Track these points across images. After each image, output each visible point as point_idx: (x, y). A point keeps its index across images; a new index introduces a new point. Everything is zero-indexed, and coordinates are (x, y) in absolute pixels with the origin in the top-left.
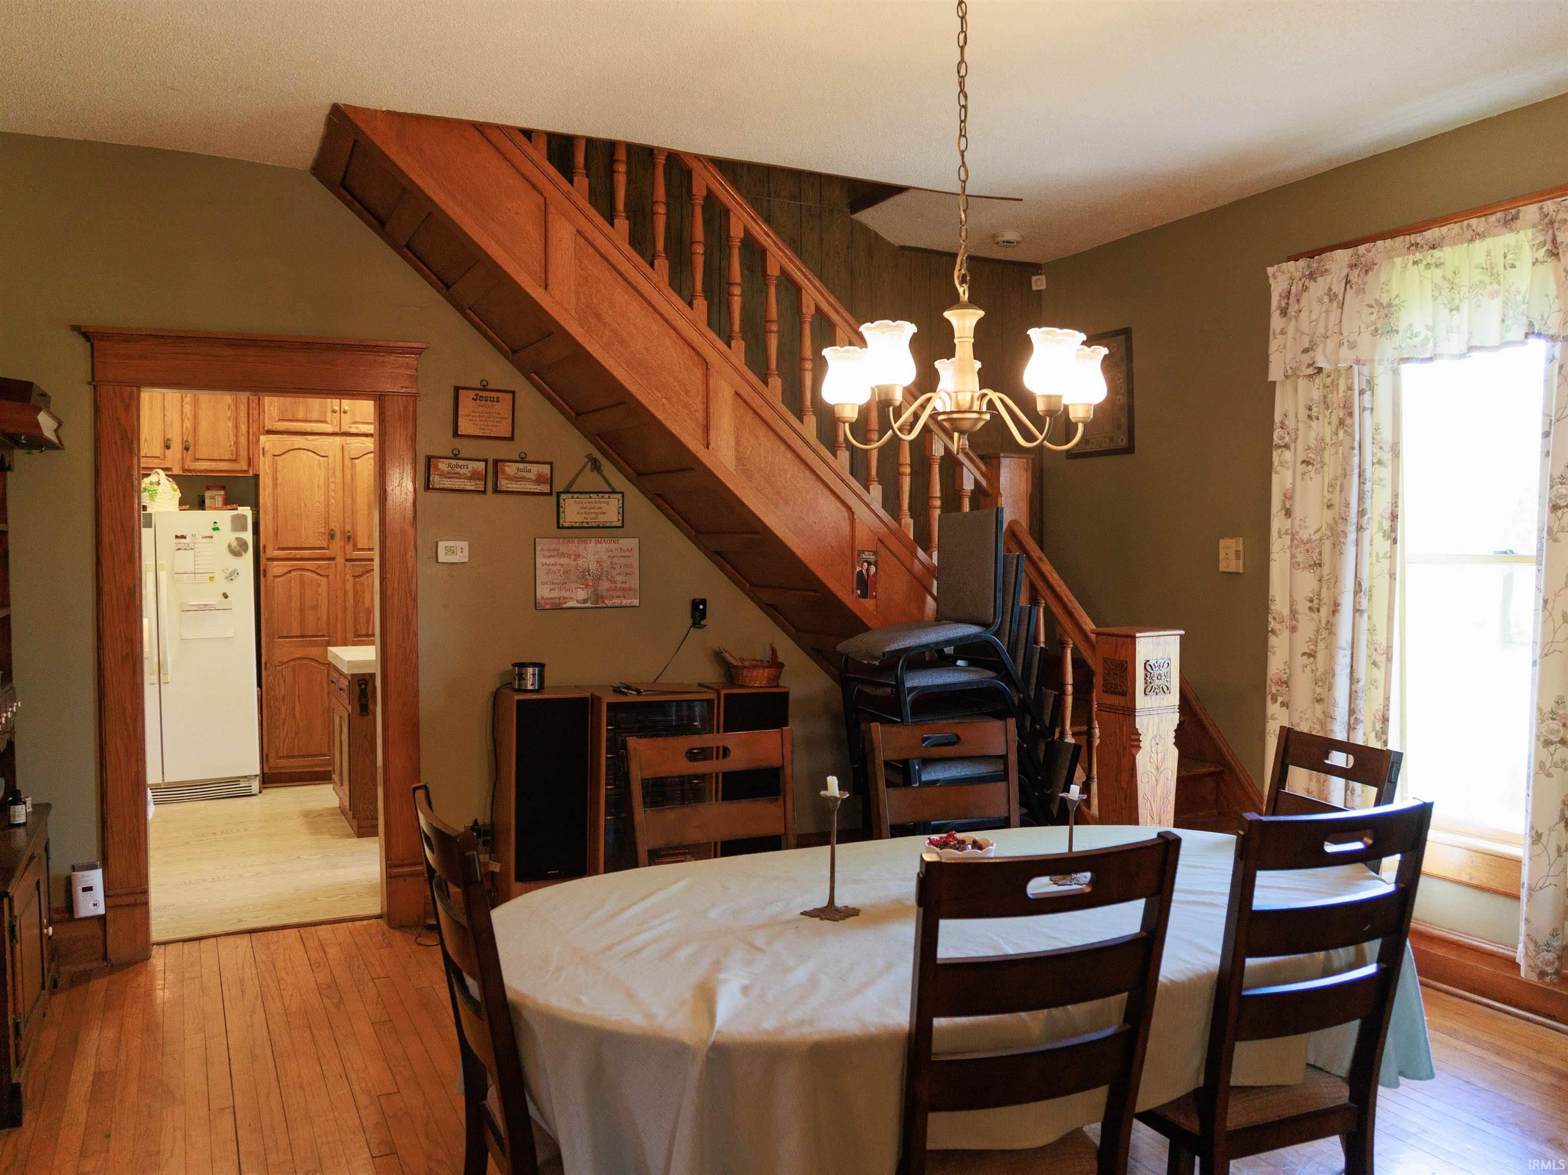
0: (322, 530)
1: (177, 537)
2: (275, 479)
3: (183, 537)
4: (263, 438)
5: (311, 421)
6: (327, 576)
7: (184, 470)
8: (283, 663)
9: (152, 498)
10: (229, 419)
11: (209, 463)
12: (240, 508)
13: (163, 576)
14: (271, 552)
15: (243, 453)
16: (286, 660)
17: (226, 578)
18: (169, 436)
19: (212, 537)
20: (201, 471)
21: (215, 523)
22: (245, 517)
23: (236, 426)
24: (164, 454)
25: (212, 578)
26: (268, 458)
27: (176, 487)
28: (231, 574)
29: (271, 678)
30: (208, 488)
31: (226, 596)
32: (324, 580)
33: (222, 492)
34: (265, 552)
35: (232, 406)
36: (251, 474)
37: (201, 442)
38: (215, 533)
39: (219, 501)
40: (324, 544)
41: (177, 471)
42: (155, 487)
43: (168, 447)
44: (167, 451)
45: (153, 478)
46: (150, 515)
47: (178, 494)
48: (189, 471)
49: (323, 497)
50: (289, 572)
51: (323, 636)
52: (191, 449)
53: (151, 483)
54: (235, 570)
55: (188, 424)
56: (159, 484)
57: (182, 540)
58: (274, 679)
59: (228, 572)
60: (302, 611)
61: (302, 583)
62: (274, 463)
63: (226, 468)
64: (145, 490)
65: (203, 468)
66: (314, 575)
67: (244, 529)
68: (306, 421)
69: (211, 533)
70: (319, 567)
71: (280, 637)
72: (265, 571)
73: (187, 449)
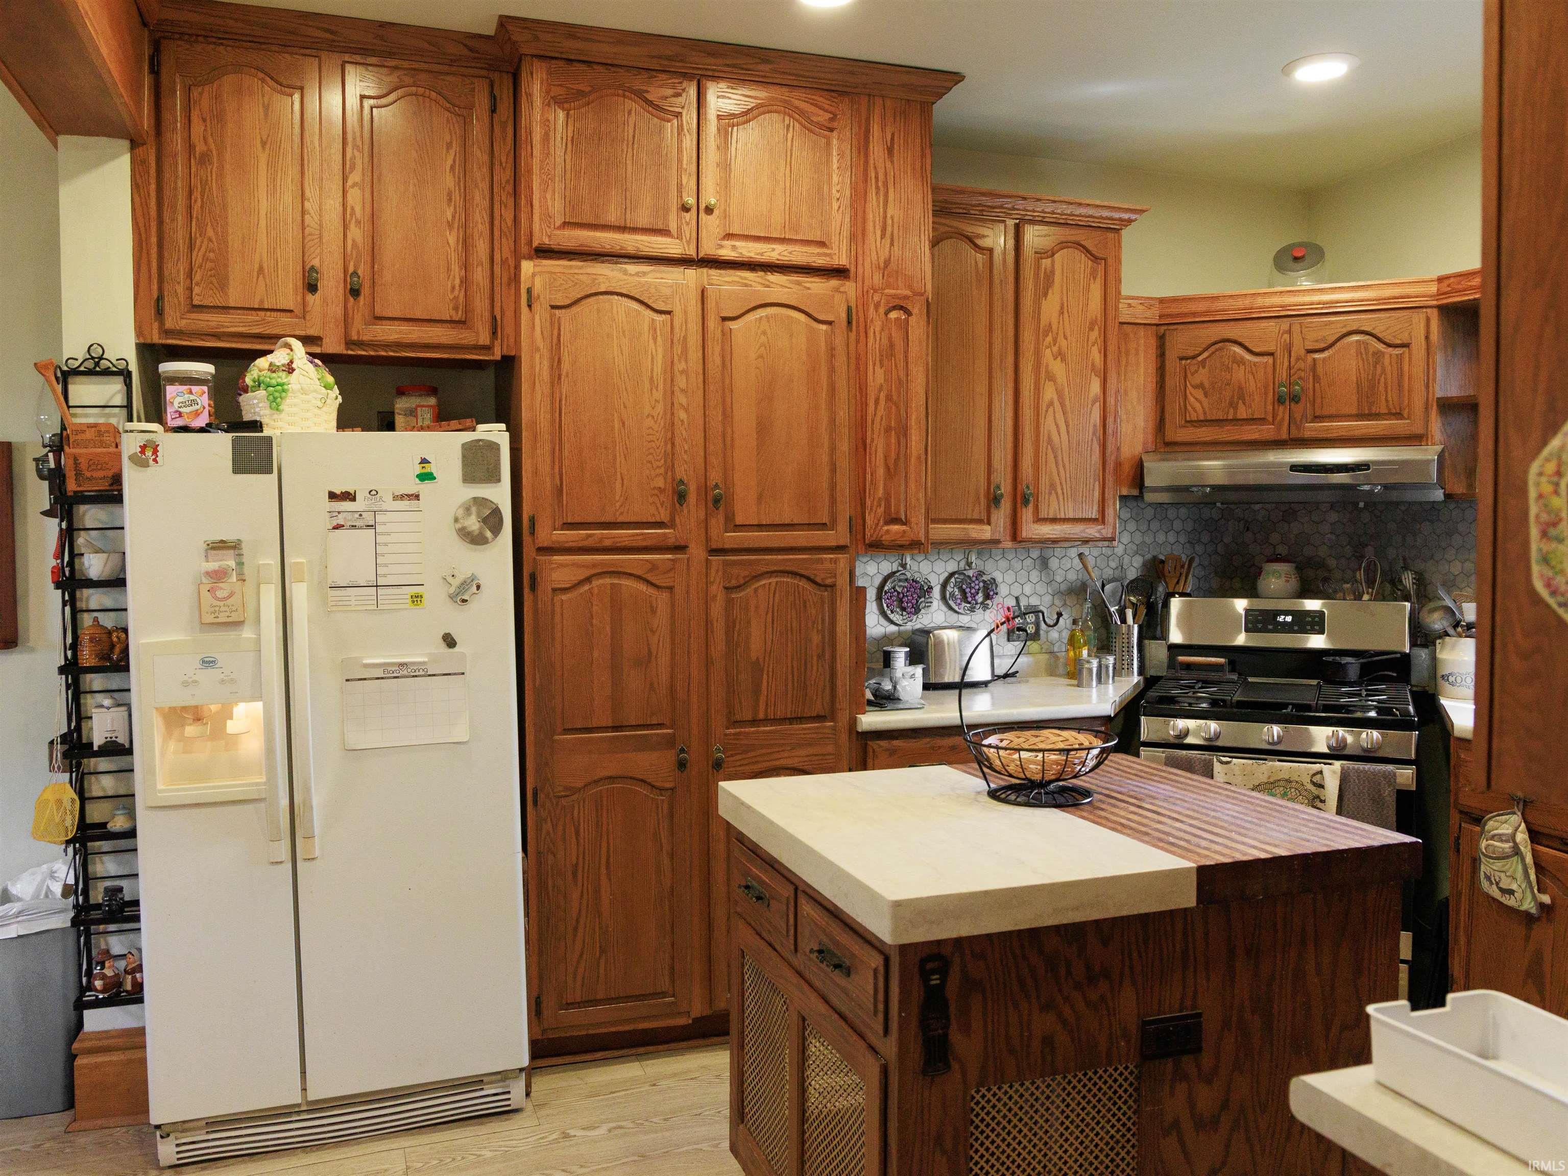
0: (660, 482)
1: (332, 496)
2: (556, 363)
3: (348, 496)
4: (527, 267)
5: (635, 230)
6: (671, 588)
7: (349, 343)
8: (573, 791)
9: (275, 403)
10: (450, 225)
11: (405, 328)
12: (481, 427)
13: (299, 593)
14: (548, 534)
15: (481, 305)
16: (580, 784)
17: (452, 597)
18: (316, 262)
19: (417, 497)
20: (387, 346)
21: (424, 461)
22: (494, 447)
23: (466, 244)
24: (304, 304)
25: (417, 599)
26: (541, 313)
27: (330, 379)
28: (464, 586)
29: (548, 826)
30: (401, 392)
31: (450, 641)
32: (665, 595)
33: (432, 401)
34: (533, 533)
35: (457, 197)
36: (497, 356)
37: (387, 276)
38: (424, 489)
39: (426, 416)
40: (664, 516)
41: (333, 345)
42: (282, 377)
43: (312, 288)
44: (310, 298)
45: (279, 357)
46: (269, 440)
47: (334, 398)
48: (360, 344)
49: (660, 408)
50: (588, 580)
51: (660, 726)
52: (366, 291)
53: (273, 368)
54: (473, 578)
55: (356, 233)
56: (290, 369)
57: (346, 505)
58: (554, 826)
59: (456, 582)
60: (615, 669)
61: (616, 606)
62: (555, 324)
63: (444, 340)
64: (258, 384)
65: (393, 337)
66: (642, 587)
67: (493, 477)
68: (623, 229)
69: (413, 486)
70: (654, 566)
71: (567, 731)
72: (533, 577)
73: (355, 292)
